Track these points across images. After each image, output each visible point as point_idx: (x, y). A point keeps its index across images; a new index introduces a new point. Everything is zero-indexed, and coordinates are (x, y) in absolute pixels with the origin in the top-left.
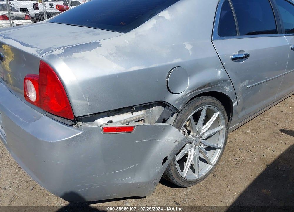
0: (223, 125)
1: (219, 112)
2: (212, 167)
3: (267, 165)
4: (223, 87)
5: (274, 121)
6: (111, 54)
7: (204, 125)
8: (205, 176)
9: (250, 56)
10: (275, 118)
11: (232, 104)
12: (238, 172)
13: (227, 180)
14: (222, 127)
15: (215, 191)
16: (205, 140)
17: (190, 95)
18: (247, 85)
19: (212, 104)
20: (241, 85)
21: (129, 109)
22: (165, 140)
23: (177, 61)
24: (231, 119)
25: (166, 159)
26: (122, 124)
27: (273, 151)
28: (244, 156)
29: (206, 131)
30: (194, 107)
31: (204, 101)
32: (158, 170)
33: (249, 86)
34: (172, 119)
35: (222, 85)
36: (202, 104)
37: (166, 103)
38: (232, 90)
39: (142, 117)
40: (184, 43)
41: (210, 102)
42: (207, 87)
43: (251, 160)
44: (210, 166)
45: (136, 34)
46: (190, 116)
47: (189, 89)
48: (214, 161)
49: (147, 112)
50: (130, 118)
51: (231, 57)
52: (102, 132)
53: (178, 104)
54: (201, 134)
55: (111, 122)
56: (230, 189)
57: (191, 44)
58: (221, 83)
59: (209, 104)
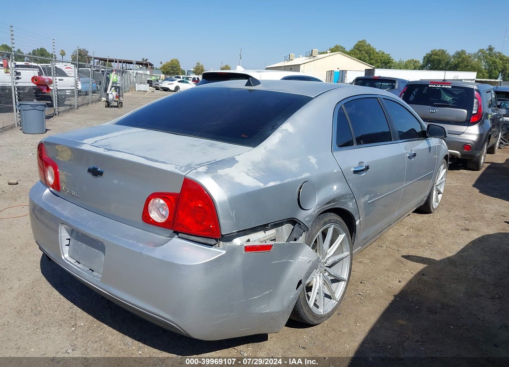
0: (347, 251)
1: (344, 234)
2: (337, 303)
3: (394, 296)
4: (346, 203)
5: (395, 247)
6: (249, 170)
7: (330, 247)
8: (329, 313)
9: (370, 167)
10: (395, 243)
11: (355, 222)
12: (364, 308)
13: (354, 318)
14: (347, 253)
15: (344, 331)
16: (330, 267)
17: (318, 211)
18: (369, 200)
19: (338, 223)
20: (363, 200)
21: (264, 227)
22: (299, 260)
23: (306, 175)
24: (354, 241)
25: (300, 283)
26: (261, 242)
27: (399, 282)
28: (367, 290)
29: (332, 256)
30: (323, 222)
31: (331, 218)
32: (292, 296)
33: (370, 201)
34: (301, 240)
35: (346, 200)
36: (330, 222)
37: (297, 221)
38: (355, 206)
39: (274, 237)
40: (309, 157)
41: (337, 220)
42: (333, 202)
43: (377, 294)
44: (335, 301)
45: (265, 149)
46: (319, 233)
47: (318, 205)
48: (338, 295)
49: (277, 231)
50: (264, 237)
51: (353, 169)
52: (244, 251)
53: (308, 222)
54: (326, 259)
55: (249, 241)
56: (360, 327)
57: (315, 158)
58: (345, 198)
59: (335, 222)
